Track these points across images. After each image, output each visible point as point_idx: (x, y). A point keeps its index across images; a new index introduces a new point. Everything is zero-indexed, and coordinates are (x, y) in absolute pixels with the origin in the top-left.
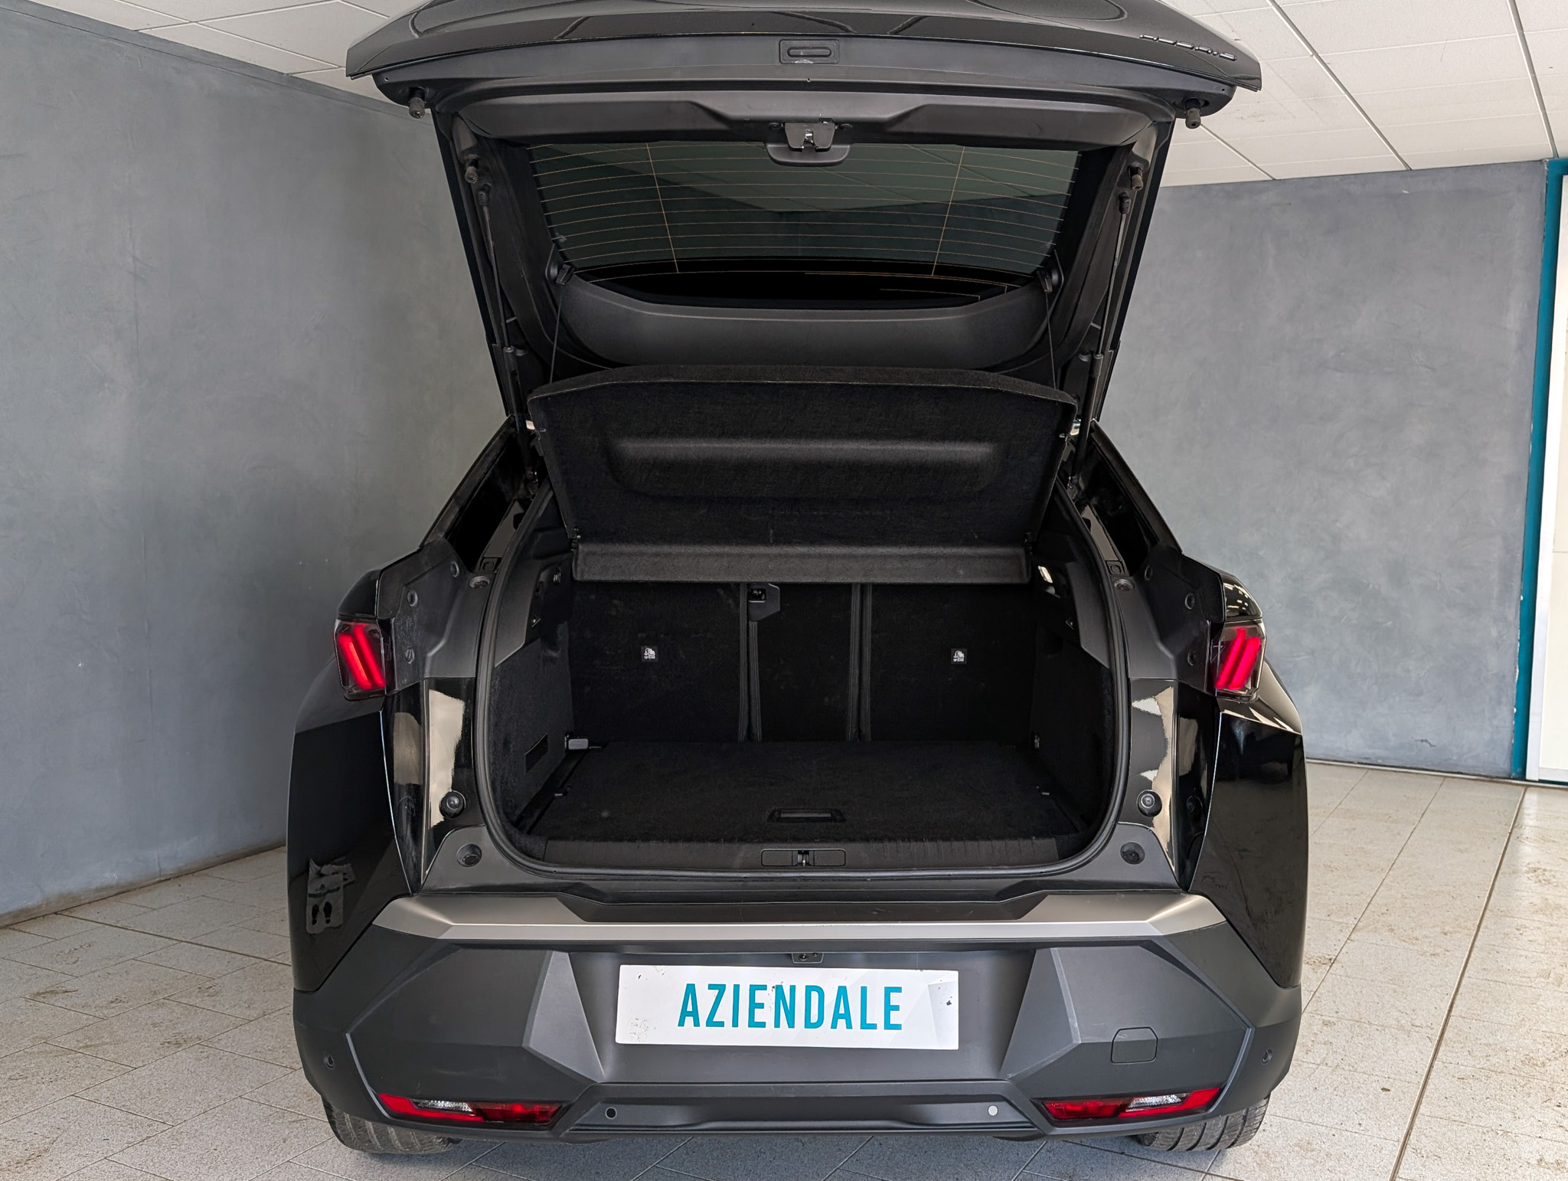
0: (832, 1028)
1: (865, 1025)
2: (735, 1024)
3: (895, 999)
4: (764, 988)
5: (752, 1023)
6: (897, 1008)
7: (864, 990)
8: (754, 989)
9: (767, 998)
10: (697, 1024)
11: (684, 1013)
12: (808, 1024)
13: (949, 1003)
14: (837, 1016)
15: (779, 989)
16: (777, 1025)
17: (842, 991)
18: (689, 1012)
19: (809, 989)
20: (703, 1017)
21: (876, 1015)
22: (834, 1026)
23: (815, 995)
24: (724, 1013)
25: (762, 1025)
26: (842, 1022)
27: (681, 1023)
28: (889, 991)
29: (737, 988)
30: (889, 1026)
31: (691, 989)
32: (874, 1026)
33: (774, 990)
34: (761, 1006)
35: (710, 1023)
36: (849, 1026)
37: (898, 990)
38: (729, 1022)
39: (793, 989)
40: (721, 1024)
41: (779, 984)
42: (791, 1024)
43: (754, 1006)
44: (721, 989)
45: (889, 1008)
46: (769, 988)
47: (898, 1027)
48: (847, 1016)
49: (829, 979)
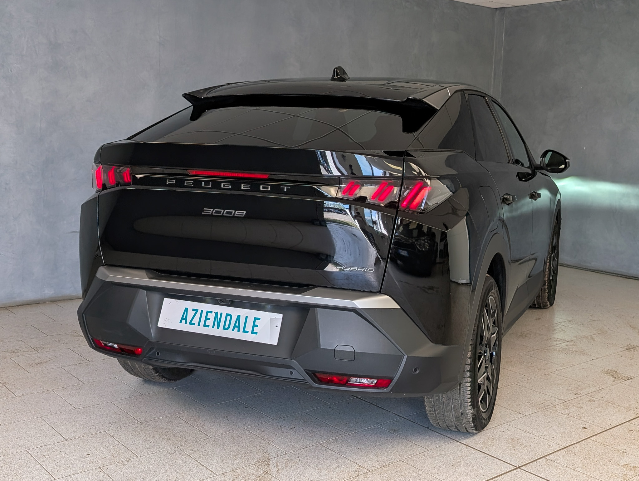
0: (232, 330)
1: (244, 331)
2: (199, 325)
3: (257, 322)
4: (211, 312)
5: (205, 325)
6: (257, 326)
7: (247, 317)
8: (208, 312)
9: (212, 316)
10: (186, 323)
11: (182, 318)
12: (224, 328)
13: (277, 326)
14: (235, 326)
15: (216, 313)
16: (213, 327)
17: (239, 317)
18: (184, 318)
19: (227, 315)
20: (188, 321)
21: (249, 328)
22: (233, 330)
23: (229, 317)
24: (196, 321)
25: (208, 326)
26: (236, 329)
27: (181, 322)
28: (255, 319)
29: (202, 311)
30: (253, 332)
31: (186, 310)
32: (247, 332)
33: (215, 314)
34: (209, 319)
35: (190, 323)
36: (239, 331)
37: (259, 319)
38: (197, 324)
39: (221, 314)
40: (194, 324)
41: (217, 312)
42: (218, 328)
43: (207, 319)
44: (197, 311)
45: (254, 325)
46: (213, 313)
47: (256, 333)
48: (238, 327)
49: (235, 312)
